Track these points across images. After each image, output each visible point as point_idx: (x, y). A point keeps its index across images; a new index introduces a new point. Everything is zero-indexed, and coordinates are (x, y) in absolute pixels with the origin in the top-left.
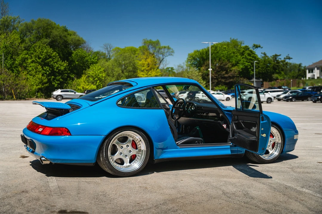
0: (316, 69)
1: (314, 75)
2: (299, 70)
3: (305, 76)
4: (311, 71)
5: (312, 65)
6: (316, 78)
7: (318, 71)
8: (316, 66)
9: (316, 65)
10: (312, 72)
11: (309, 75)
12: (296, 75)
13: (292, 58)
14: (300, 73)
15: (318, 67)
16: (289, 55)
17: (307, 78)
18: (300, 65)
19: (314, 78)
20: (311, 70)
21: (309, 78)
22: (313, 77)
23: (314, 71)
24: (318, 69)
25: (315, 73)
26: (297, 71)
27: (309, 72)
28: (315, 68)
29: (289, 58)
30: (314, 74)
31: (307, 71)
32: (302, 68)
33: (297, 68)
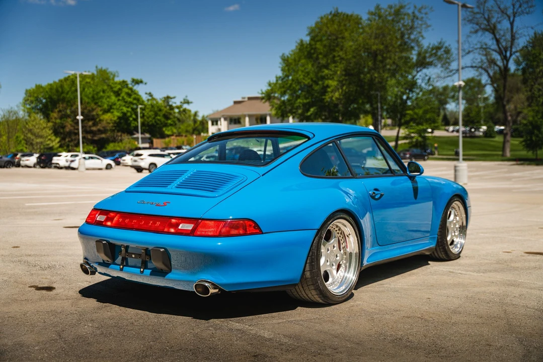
0: (222, 120)
1: (220, 129)
2: (195, 121)
3: (206, 130)
4: (215, 123)
5: (213, 114)
7: (226, 122)
8: (223, 116)
9: (222, 114)
10: (217, 124)
11: (212, 129)
12: (191, 128)
13: (191, 103)
14: (196, 125)
15: (225, 117)
16: (187, 97)
17: (210, 134)
18: (196, 114)
20: (215, 122)
21: (212, 133)
22: (218, 132)
23: (219, 123)
24: (225, 119)
25: (221, 125)
26: (191, 123)
27: (213, 124)
28: (220, 119)
29: (188, 103)
30: (219, 127)
31: (210, 123)
32: (199, 118)
33: (192, 118)
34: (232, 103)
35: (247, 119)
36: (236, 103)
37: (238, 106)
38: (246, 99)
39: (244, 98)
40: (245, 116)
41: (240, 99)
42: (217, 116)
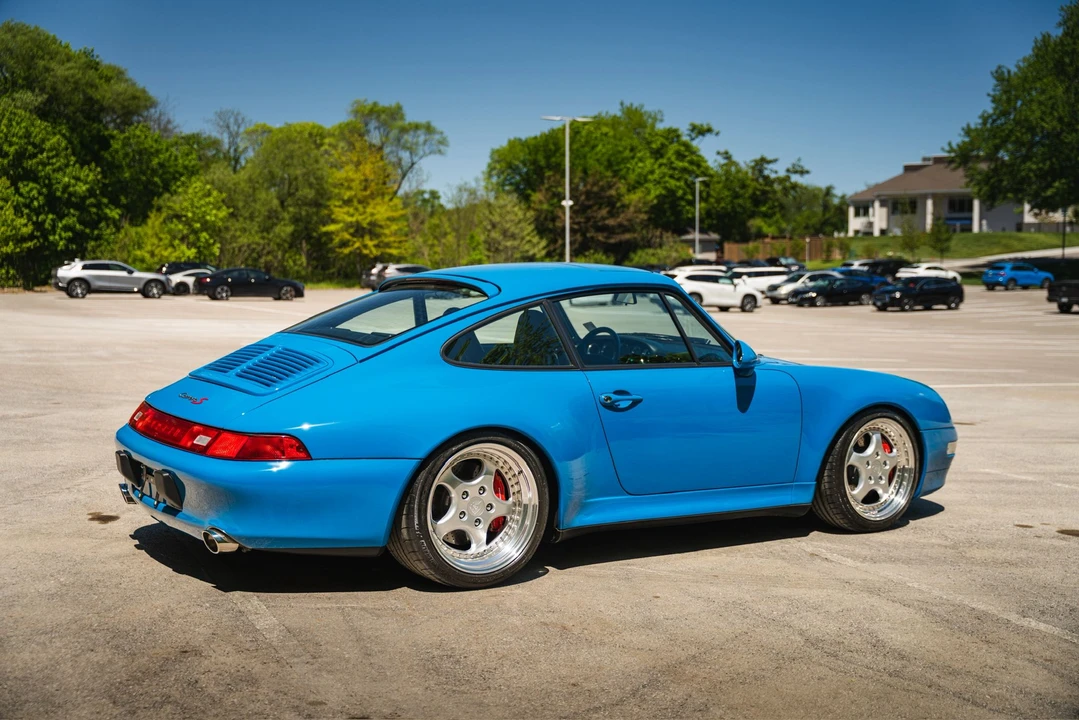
0: (877, 204)
1: (871, 224)
2: (826, 207)
3: (843, 225)
4: (862, 211)
5: (863, 193)
6: (877, 233)
7: (884, 211)
8: (878, 196)
9: (876, 193)
10: (866, 213)
11: (855, 224)
12: (814, 221)
13: (807, 172)
14: (827, 216)
15: (883, 198)
16: (799, 160)
17: (851, 234)
18: (828, 192)
19: (871, 234)
20: (863, 209)
21: (857, 232)
22: (868, 230)
23: (871, 210)
24: (883, 204)
25: (874, 215)
26: (819, 210)
27: (857, 214)
28: (873, 202)
29: (803, 172)
30: (872, 219)
31: (851, 211)
32: (836, 201)
33: (821, 202)
34: (900, 171)
35: (930, 203)
36: (908, 169)
37: (914, 175)
38: (931, 163)
39: (928, 159)
40: (925, 197)
41: (919, 162)
42: (868, 197)
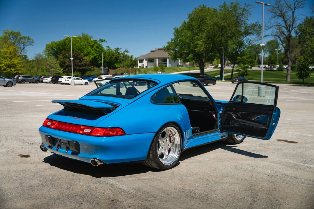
0: (145, 60)
1: (143, 65)
2: (131, 60)
3: (136, 65)
4: (141, 62)
5: (140, 57)
6: (145, 67)
7: (146, 61)
9: (144, 57)
10: (142, 62)
11: (139, 65)
12: (129, 64)
13: (129, 52)
14: (132, 63)
15: (146, 58)
16: (127, 49)
17: (138, 67)
18: (132, 57)
19: (144, 67)
20: (141, 61)
21: (140, 67)
22: (143, 66)
23: (143, 61)
27: (140, 62)
28: (144, 60)
30: (143, 64)
31: (138, 61)
32: (134, 59)
33: (130, 59)
34: (150, 52)
35: (157, 60)
36: (151, 51)
37: (153, 53)
38: (157, 50)
39: (156, 49)
40: (156, 58)
41: (154, 50)
42: (142, 58)
